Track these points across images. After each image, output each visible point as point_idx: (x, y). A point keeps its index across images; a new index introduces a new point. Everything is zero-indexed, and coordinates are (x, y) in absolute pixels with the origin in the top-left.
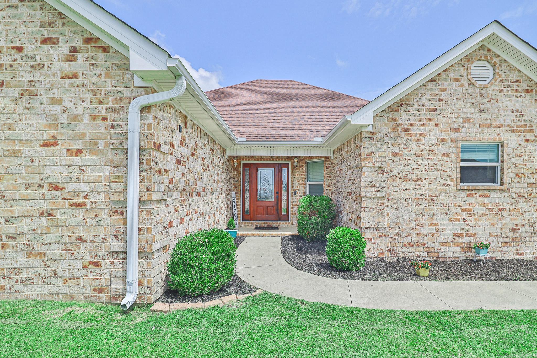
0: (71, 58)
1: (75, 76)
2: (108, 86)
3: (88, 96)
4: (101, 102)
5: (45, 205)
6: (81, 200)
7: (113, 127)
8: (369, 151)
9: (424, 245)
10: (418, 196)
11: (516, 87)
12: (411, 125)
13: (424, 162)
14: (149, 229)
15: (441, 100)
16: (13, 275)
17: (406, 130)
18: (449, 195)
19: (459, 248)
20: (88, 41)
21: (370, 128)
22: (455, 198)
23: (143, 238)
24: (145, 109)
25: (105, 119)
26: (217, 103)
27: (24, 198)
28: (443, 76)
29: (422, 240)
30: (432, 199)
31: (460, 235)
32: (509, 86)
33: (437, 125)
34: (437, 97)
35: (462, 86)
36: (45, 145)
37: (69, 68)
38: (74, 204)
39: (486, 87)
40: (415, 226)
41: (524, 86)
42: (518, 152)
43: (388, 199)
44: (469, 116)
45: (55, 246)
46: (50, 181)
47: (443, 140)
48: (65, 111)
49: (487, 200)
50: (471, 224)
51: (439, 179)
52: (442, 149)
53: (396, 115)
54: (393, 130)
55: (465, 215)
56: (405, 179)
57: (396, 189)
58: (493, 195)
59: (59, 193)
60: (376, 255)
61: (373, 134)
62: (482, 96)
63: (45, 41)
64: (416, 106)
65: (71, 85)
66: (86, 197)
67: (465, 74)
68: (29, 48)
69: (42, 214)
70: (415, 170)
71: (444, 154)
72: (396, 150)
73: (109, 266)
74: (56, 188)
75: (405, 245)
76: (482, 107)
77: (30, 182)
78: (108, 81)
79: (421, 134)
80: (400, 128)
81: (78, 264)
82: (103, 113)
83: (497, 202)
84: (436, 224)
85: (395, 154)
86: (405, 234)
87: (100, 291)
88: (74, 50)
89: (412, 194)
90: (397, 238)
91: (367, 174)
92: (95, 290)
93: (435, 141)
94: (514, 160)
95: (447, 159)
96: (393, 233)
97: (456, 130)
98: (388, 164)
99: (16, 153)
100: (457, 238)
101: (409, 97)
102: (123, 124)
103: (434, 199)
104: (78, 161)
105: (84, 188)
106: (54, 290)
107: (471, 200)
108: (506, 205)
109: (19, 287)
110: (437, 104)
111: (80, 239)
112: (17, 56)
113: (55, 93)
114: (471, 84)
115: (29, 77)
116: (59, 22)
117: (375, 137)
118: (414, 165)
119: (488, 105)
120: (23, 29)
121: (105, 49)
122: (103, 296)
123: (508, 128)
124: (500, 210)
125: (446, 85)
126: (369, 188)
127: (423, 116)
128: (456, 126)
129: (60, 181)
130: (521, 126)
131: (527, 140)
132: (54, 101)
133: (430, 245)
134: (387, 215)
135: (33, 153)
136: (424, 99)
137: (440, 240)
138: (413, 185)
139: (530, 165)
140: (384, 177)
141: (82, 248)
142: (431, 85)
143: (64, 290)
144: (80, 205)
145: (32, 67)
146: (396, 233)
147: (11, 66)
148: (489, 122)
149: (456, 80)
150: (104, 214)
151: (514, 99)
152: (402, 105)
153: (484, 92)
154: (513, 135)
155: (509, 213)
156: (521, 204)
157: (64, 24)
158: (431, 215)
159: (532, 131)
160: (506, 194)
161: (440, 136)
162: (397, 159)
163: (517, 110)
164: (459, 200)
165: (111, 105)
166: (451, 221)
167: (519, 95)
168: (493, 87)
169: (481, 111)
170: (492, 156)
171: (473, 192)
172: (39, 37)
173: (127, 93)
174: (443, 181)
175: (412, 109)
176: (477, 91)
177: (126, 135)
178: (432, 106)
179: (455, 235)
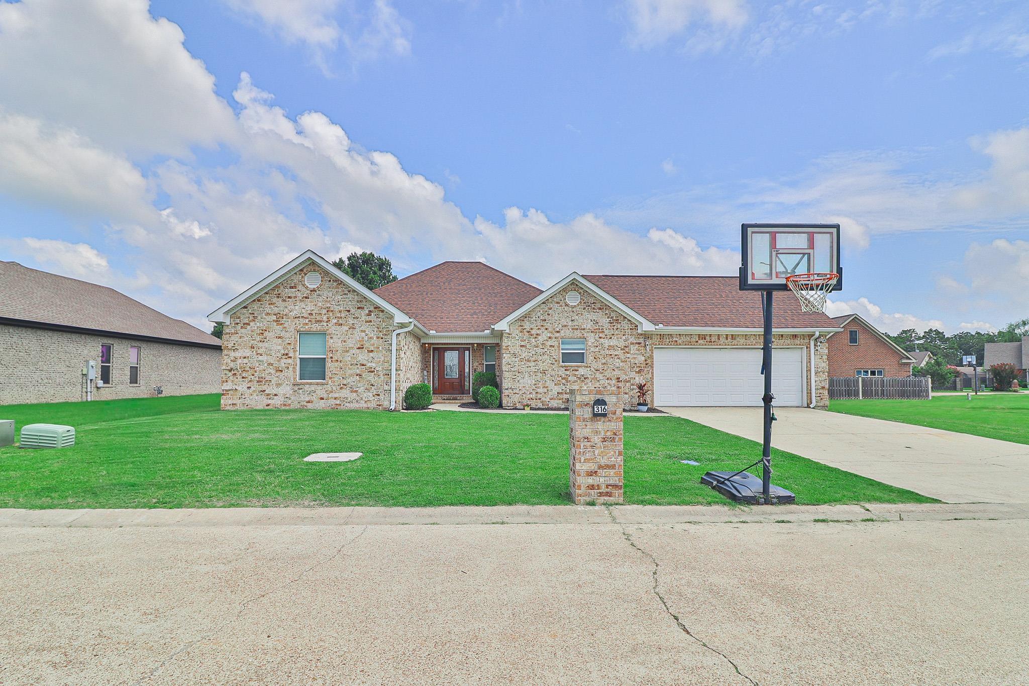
0: (369, 315)
1: (371, 322)
2: (384, 326)
3: (376, 329)
4: (381, 332)
5: (358, 372)
6: (373, 370)
7: (385, 341)
8: (506, 345)
9: (540, 399)
10: (536, 370)
11: (593, 307)
12: (532, 329)
13: (539, 351)
14: (399, 381)
15: (549, 315)
16: (345, 400)
17: (528, 332)
18: (555, 369)
19: (561, 401)
20: (375, 308)
21: (508, 331)
22: (558, 371)
23: (397, 384)
24: (398, 334)
25: (382, 338)
26: (410, 294)
27: (350, 369)
28: (550, 300)
29: (539, 396)
30: (544, 372)
31: (562, 393)
32: (589, 306)
33: (546, 329)
34: (547, 313)
35: (561, 306)
36: (359, 348)
37: (368, 318)
38: (370, 371)
39: (575, 306)
40: (535, 388)
41: (598, 305)
42: (595, 345)
43: (519, 372)
44: (565, 323)
45: (362, 388)
46: (360, 362)
47: (550, 338)
48: (366, 335)
49: (577, 373)
50: (567, 387)
51: (548, 361)
52: (549, 343)
53: (523, 323)
54: (521, 332)
55: (564, 381)
56: (529, 361)
57: (523, 366)
58: (580, 369)
59: (364, 367)
60: (512, 405)
61: (509, 334)
62: (573, 312)
63: (359, 308)
64: (534, 318)
65: (369, 325)
66: (374, 369)
67: (563, 299)
68: (352, 311)
69: (357, 375)
70: (534, 355)
71: (551, 346)
72: (523, 343)
73: (383, 396)
74: (363, 365)
75: (529, 399)
76: (573, 319)
77: (352, 363)
78: (384, 323)
79: (537, 334)
80: (525, 331)
81: (371, 395)
82: (382, 336)
83: (583, 374)
84: (547, 387)
85: (522, 346)
86: (529, 393)
87: (380, 405)
88: (370, 311)
89: (533, 369)
90: (524, 395)
91: (506, 358)
92: (377, 405)
93: (545, 339)
94: (592, 349)
95: (553, 349)
96: (521, 393)
97: (558, 332)
98: (518, 352)
99: (348, 351)
100: (559, 395)
101: (530, 313)
102: (389, 340)
103: (546, 372)
104: (371, 354)
105: (374, 365)
106: (361, 405)
107: (568, 373)
108: (589, 376)
109: (347, 404)
110: (546, 317)
111: (372, 385)
112: (348, 313)
113: (363, 328)
114: (567, 305)
115: (352, 322)
116: (364, 300)
117: (510, 336)
118: (534, 353)
119: (577, 317)
120: (350, 303)
121: (383, 311)
122: (381, 407)
123: (589, 331)
124: (585, 378)
125: (552, 306)
126: (507, 365)
127: (539, 324)
128: (558, 330)
129: (365, 362)
130: (596, 329)
131: (600, 338)
132: (362, 331)
133: (543, 399)
134: (518, 381)
135: (354, 352)
136: (539, 314)
137: (549, 396)
138: (533, 364)
139: (602, 352)
140: (516, 360)
141: (373, 389)
142: (543, 306)
143: (365, 405)
144: (372, 372)
145: (354, 318)
146: (523, 392)
147: (345, 317)
148: (577, 327)
149: (558, 303)
150: (381, 375)
151: (592, 313)
152: (526, 317)
153: (574, 309)
154: (592, 334)
155: (590, 380)
156: (598, 375)
157: (366, 301)
158: (544, 382)
159: (603, 332)
160: (589, 369)
161: (549, 335)
162: (524, 349)
163: (594, 320)
164: (560, 373)
165: (384, 333)
166: (555, 385)
167: (595, 311)
168: (580, 307)
169: (572, 321)
170: (582, 346)
171: (569, 368)
172: (356, 306)
173: (391, 328)
174: (550, 362)
175: (532, 320)
176: (570, 309)
177: (391, 345)
178: (544, 318)
179: (558, 393)
